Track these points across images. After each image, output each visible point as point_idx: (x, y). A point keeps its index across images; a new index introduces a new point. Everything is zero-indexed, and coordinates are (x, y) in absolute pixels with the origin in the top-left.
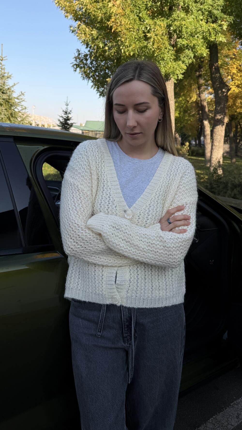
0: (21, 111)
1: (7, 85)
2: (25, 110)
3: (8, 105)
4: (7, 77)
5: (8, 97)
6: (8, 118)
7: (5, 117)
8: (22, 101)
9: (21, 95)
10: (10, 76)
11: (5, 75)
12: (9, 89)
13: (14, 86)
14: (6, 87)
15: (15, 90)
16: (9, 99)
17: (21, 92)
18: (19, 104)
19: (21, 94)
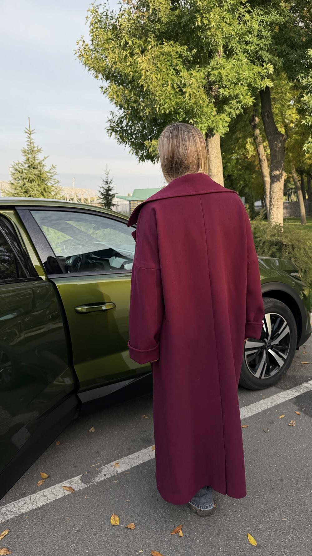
0: (54, 185)
1: (38, 160)
2: (57, 184)
3: (40, 180)
4: (37, 150)
5: (39, 173)
6: (41, 193)
7: (39, 192)
8: (54, 175)
9: (52, 169)
10: (40, 149)
11: (35, 149)
12: (39, 163)
13: (45, 160)
14: (37, 162)
15: (45, 163)
16: (41, 174)
17: (53, 165)
18: (51, 178)
19: (52, 167)
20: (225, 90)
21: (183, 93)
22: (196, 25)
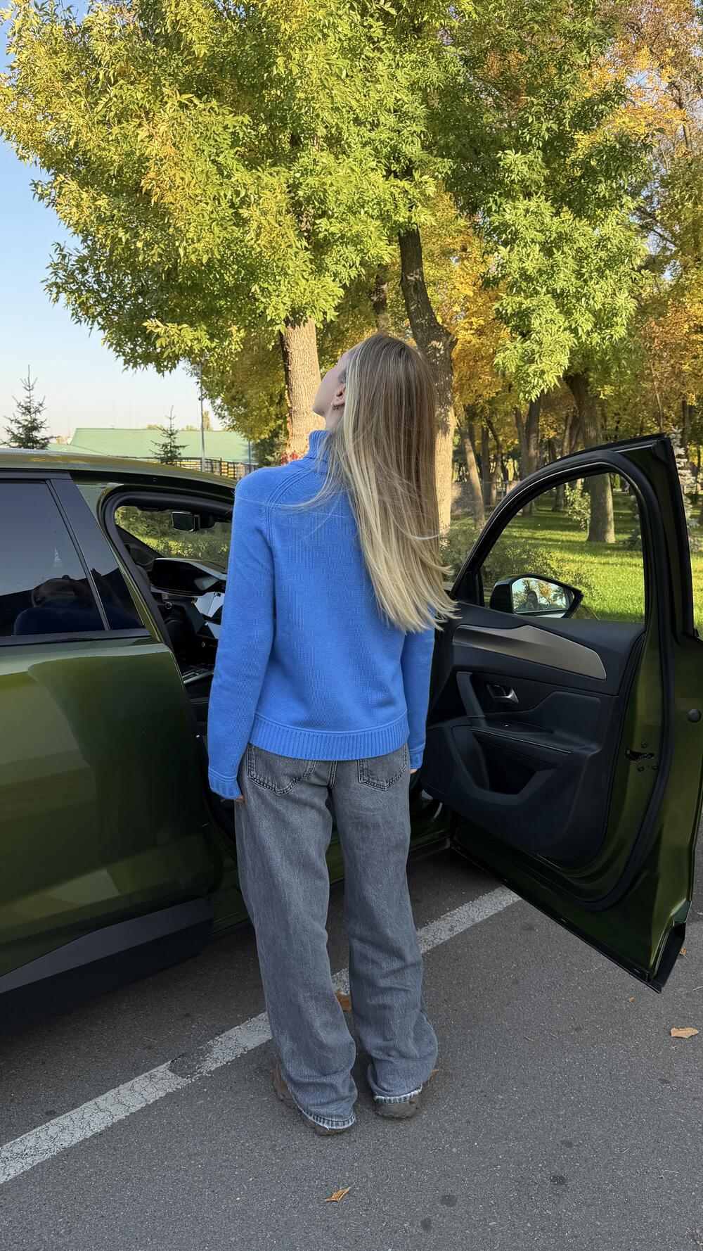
20: (331, 223)
21: (241, 222)
22: (275, 73)
